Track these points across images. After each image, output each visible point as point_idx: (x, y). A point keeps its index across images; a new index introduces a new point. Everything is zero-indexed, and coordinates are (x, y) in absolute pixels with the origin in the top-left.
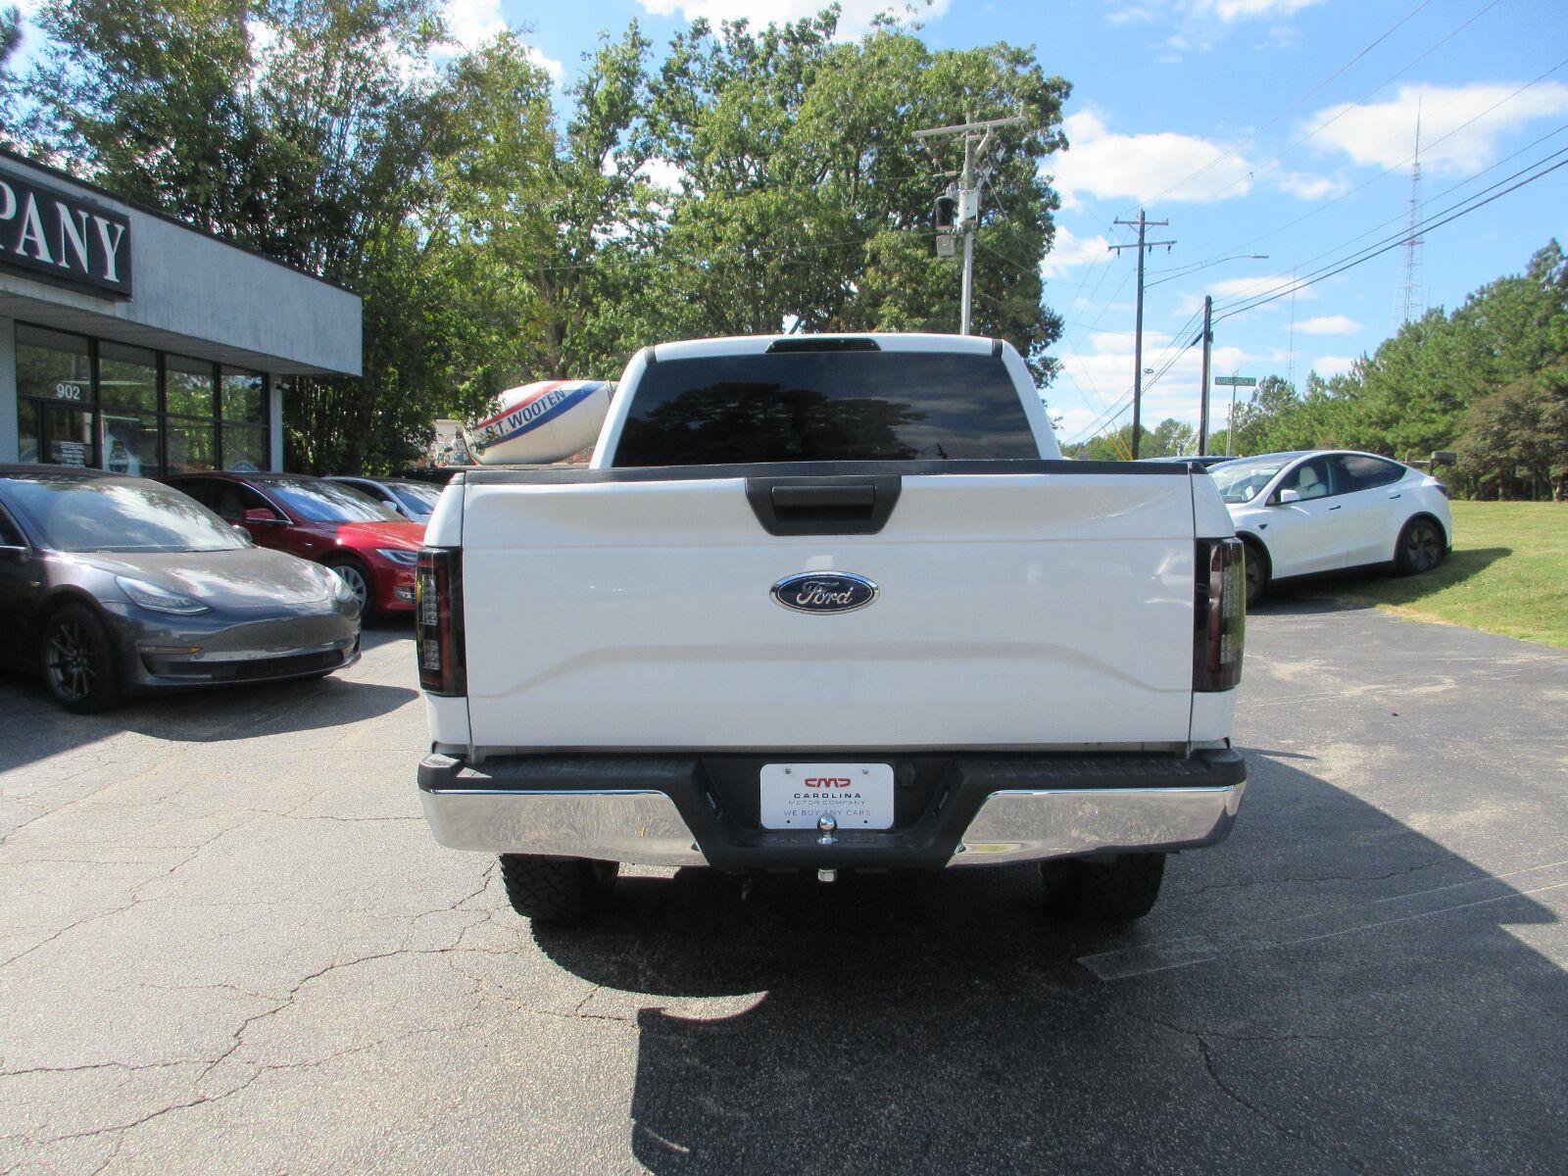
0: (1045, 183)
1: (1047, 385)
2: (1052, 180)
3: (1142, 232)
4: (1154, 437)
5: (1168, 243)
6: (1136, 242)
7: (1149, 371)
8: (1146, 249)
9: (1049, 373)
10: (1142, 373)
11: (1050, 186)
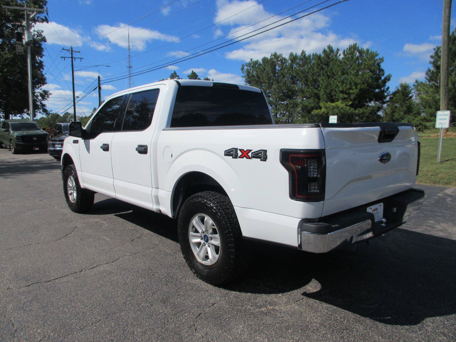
0: (40, 33)
1: (46, 99)
2: (43, 32)
3: (72, 54)
4: (62, 118)
5: (81, 58)
6: (71, 57)
7: (78, 97)
8: (74, 59)
9: (46, 96)
10: (76, 97)
11: (42, 34)
